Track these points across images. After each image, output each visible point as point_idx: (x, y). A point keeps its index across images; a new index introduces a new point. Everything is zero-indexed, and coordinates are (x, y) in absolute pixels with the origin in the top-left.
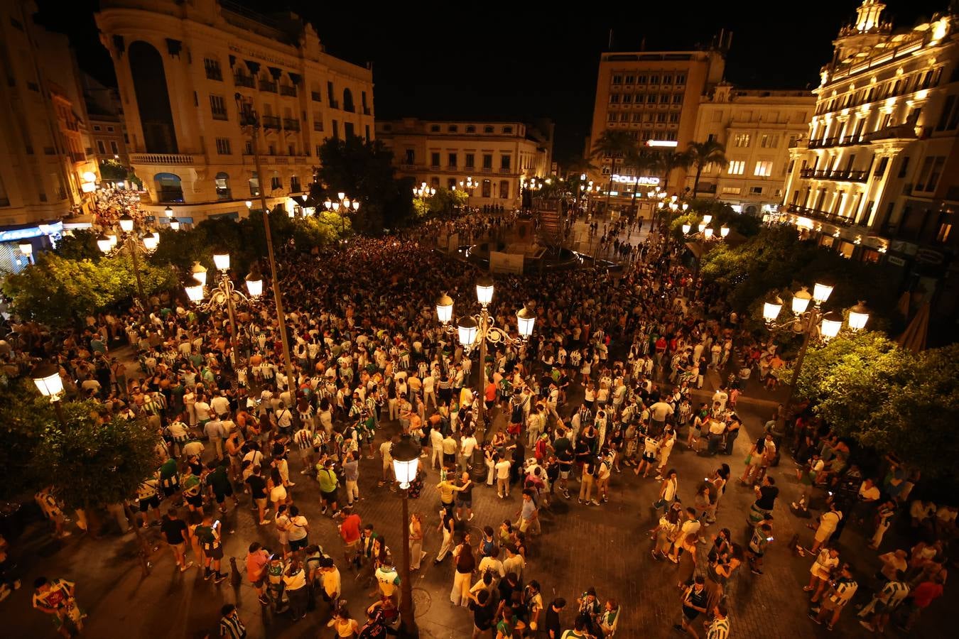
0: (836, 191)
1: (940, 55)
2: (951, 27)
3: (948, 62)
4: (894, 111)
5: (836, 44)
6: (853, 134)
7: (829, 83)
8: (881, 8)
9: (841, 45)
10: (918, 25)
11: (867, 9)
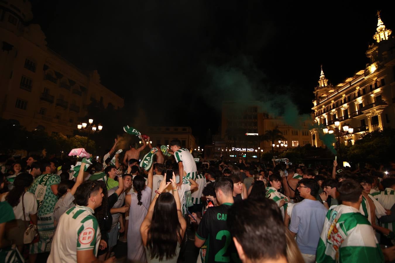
0: (346, 140)
1: (378, 76)
2: (378, 66)
3: (386, 75)
4: (363, 101)
5: (315, 92)
6: (343, 116)
7: (318, 104)
8: (327, 81)
9: (318, 92)
10: (357, 72)
11: (322, 81)
